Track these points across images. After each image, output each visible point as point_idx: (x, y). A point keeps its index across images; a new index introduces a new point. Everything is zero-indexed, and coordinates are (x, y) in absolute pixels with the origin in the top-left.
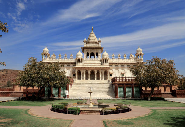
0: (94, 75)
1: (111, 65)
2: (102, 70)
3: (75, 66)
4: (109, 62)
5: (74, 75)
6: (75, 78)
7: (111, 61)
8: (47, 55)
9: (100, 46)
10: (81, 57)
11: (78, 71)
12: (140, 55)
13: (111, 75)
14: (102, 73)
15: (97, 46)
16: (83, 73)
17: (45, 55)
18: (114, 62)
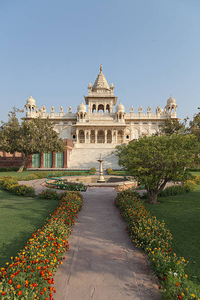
0: (104, 137)
1: (128, 122)
2: (115, 129)
3: (76, 124)
4: (125, 118)
5: (74, 137)
6: (76, 141)
7: (127, 116)
8: (33, 108)
9: (112, 95)
10: (84, 111)
11: (79, 131)
12: (172, 108)
13: (128, 137)
14: (115, 134)
15: (108, 94)
16: (87, 133)
17: (30, 108)
18: (132, 118)
